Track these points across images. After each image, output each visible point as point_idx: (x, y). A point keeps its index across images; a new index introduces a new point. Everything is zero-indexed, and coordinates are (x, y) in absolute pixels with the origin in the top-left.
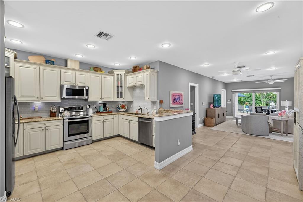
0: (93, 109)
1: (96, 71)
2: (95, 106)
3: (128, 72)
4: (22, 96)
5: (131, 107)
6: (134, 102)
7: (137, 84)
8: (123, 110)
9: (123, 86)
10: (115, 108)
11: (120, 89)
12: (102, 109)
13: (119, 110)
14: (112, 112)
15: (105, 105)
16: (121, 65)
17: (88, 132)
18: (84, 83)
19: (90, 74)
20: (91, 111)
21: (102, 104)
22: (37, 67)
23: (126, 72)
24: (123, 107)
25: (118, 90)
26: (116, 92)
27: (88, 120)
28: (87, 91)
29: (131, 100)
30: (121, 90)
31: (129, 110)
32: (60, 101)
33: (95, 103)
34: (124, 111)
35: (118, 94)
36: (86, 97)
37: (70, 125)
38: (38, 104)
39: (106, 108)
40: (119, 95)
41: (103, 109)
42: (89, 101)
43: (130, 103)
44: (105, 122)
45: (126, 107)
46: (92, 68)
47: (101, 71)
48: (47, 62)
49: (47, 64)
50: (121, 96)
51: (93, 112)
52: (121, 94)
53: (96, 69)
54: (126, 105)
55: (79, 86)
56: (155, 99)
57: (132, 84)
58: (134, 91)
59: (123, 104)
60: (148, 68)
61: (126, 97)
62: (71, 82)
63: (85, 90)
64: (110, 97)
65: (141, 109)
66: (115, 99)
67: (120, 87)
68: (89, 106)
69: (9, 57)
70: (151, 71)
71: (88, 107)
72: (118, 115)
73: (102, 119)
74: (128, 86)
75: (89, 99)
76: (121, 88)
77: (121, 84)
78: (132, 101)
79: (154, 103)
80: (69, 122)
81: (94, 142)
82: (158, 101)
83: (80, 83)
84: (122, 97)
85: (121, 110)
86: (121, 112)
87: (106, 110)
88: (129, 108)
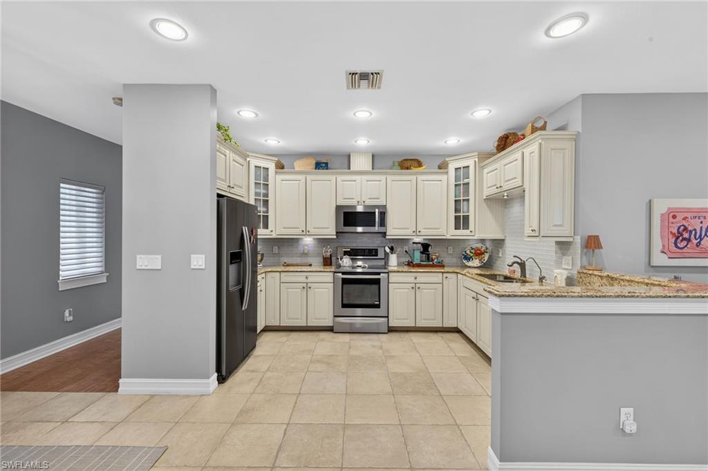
0: (398, 257)
1: (407, 168)
2: (406, 248)
3: (485, 157)
4: (285, 228)
5: (500, 255)
6: (506, 242)
7: (506, 186)
8: (476, 263)
9: (471, 197)
10: (456, 257)
11: (463, 206)
12: (417, 257)
13: (464, 261)
14: (443, 266)
15: (425, 247)
16: (463, 141)
17: (378, 306)
18: (378, 199)
19: (390, 178)
20: (393, 259)
21: (420, 245)
22: (302, 177)
23: (478, 158)
24: (479, 253)
25: (457, 210)
26: (452, 214)
27: (379, 279)
28: (383, 215)
29: (499, 236)
30: (465, 209)
31: (495, 263)
32: (335, 237)
33: (404, 241)
34: (479, 265)
35: (457, 218)
36: (382, 229)
37: (345, 286)
38: (308, 241)
39: (428, 255)
40: (462, 222)
41: (421, 257)
42: (387, 237)
43: (499, 243)
44: (419, 288)
45: (486, 257)
46: (397, 164)
47: (420, 164)
48: (319, 166)
49: (317, 171)
50: (466, 226)
51: (398, 263)
52: (466, 218)
53: (408, 164)
54: (487, 249)
55: (366, 207)
56: (566, 231)
57: (494, 190)
58: (506, 208)
59: (479, 245)
60: (534, 130)
61: (483, 227)
62: (353, 199)
63: (377, 214)
64: (438, 229)
65: (522, 265)
66: (451, 233)
67: (464, 200)
68: (392, 249)
69: (268, 169)
70: (541, 139)
71: (388, 250)
72: (454, 275)
73: (412, 280)
74: (485, 198)
75: (387, 234)
76: (465, 203)
77: (467, 192)
78: (503, 240)
79: (563, 246)
80: (343, 279)
81: (391, 330)
82: (578, 239)
83: (370, 199)
84: (468, 229)
85: (470, 264)
86: (470, 267)
87: (428, 259)
88: (496, 260)
